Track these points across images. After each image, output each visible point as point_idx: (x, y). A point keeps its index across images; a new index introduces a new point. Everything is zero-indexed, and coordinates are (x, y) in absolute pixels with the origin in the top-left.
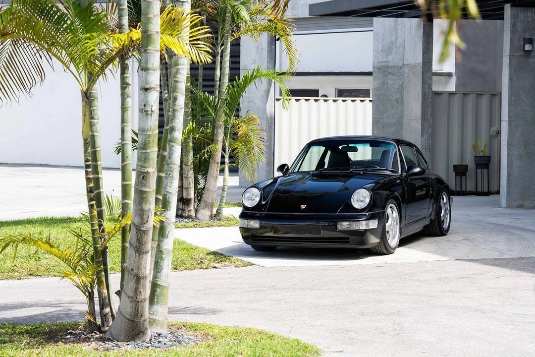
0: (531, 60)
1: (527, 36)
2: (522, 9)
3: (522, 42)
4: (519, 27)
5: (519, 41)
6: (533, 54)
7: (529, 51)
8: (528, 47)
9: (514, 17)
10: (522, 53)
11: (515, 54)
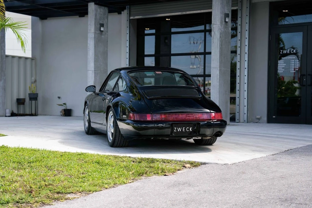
0: (103, 36)
1: (101, 23)
2: (99, 6)
3: (99, 26)
4: (98, 17)
5: (98, 25)
6: (103, 33)
7: (102, 31)
8: (102, 29)
9: (96, 10)
10: (99, 32)
11: (97, 32)
